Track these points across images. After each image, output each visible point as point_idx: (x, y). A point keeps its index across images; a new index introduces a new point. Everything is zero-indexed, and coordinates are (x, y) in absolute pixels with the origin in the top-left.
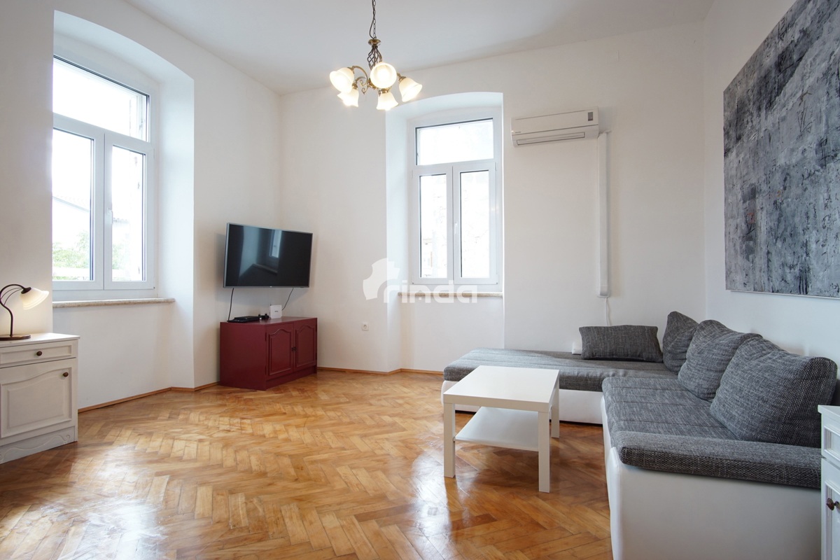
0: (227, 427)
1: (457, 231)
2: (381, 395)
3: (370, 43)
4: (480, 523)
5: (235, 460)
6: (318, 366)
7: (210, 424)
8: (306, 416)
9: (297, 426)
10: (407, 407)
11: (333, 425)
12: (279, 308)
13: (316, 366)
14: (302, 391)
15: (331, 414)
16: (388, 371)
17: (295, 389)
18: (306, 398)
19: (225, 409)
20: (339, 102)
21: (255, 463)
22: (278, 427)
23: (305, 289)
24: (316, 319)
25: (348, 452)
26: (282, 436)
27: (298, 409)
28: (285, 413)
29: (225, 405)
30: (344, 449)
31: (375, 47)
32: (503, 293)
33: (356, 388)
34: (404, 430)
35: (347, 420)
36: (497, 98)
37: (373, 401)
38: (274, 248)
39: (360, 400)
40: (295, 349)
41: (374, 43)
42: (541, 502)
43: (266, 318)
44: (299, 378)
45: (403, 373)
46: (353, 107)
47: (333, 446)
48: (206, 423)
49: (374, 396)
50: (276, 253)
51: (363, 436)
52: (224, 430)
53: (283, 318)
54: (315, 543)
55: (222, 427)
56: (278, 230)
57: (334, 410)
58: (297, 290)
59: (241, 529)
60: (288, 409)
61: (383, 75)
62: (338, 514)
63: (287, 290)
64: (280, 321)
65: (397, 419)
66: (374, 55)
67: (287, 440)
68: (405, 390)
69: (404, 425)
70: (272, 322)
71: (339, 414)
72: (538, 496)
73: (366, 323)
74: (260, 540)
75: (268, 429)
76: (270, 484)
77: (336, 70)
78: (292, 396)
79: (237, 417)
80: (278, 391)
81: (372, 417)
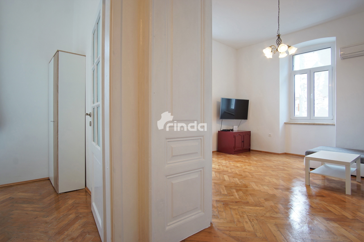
0: (225, 163)
1: (312, 97)
2: (277, 160)
3: (277, 36)
4: (319, 197)
5: (231, 171)
6: (251, 149)
7: (220, 161)
8: (250, 163)
9: (248, 165)
10: (289, 165)
11: (261, 166)
12: (237, 127)
13: (250, 149)
14: (247, 156)
15: (259, 163)
16: (280, 153)
17: (243, 155)
18: (249, 158)
19: (222, 158)
20: (265, 57)
21: (237, 172)
22: (242, 165)
23: (246, 120)
24: (250, 132)
25: (268, 174)
26: (244, 167)
27: (247, 161)
28: (243, 162)
29: (222, 157)
30: (266, 173)
31: (279, 37)
32: (335, 123)
33: (268, 157)
34: (288, 171)
35: (266, 166)
36: (333, 39)
37: (275, 162)
38: (232, 105)
39: (270, 161)
40: (243, 142)
41: (279, 36)
42: (346, 196)
43: (232, 130)
44: (244, 152)
45: (286, 154)
46: (270, 59)
47: (262, 172)
48: (218, 161)
49: (274, 160)
50: (233, 107)
51: (272, 171)
52: (224, 164)
53: (238, 130)
54: (262, 191)
55: (224, 163)
56: (233, 99)
57: (260, 162)
58: (243, 121)
59: (240, 185)
60: (243, 160)
61: (283, 48)
62: (268, 186)
63: (239, 121)
64: (237, 132)
65: (285, 168)
66: (279, 40)
67: (246, 168)
68: (287, 160)
69: (288, 170)
70: (234, 132)
71: (262, 164)
72: (345, 195)
73: (270, 134)
74: (246, 188)
75: (238, 165)
76: (244, 178)
77: (265, 49)
78: (243, 157)
79: (227, 161)
80: (238, 155)
81: (275, 166)
